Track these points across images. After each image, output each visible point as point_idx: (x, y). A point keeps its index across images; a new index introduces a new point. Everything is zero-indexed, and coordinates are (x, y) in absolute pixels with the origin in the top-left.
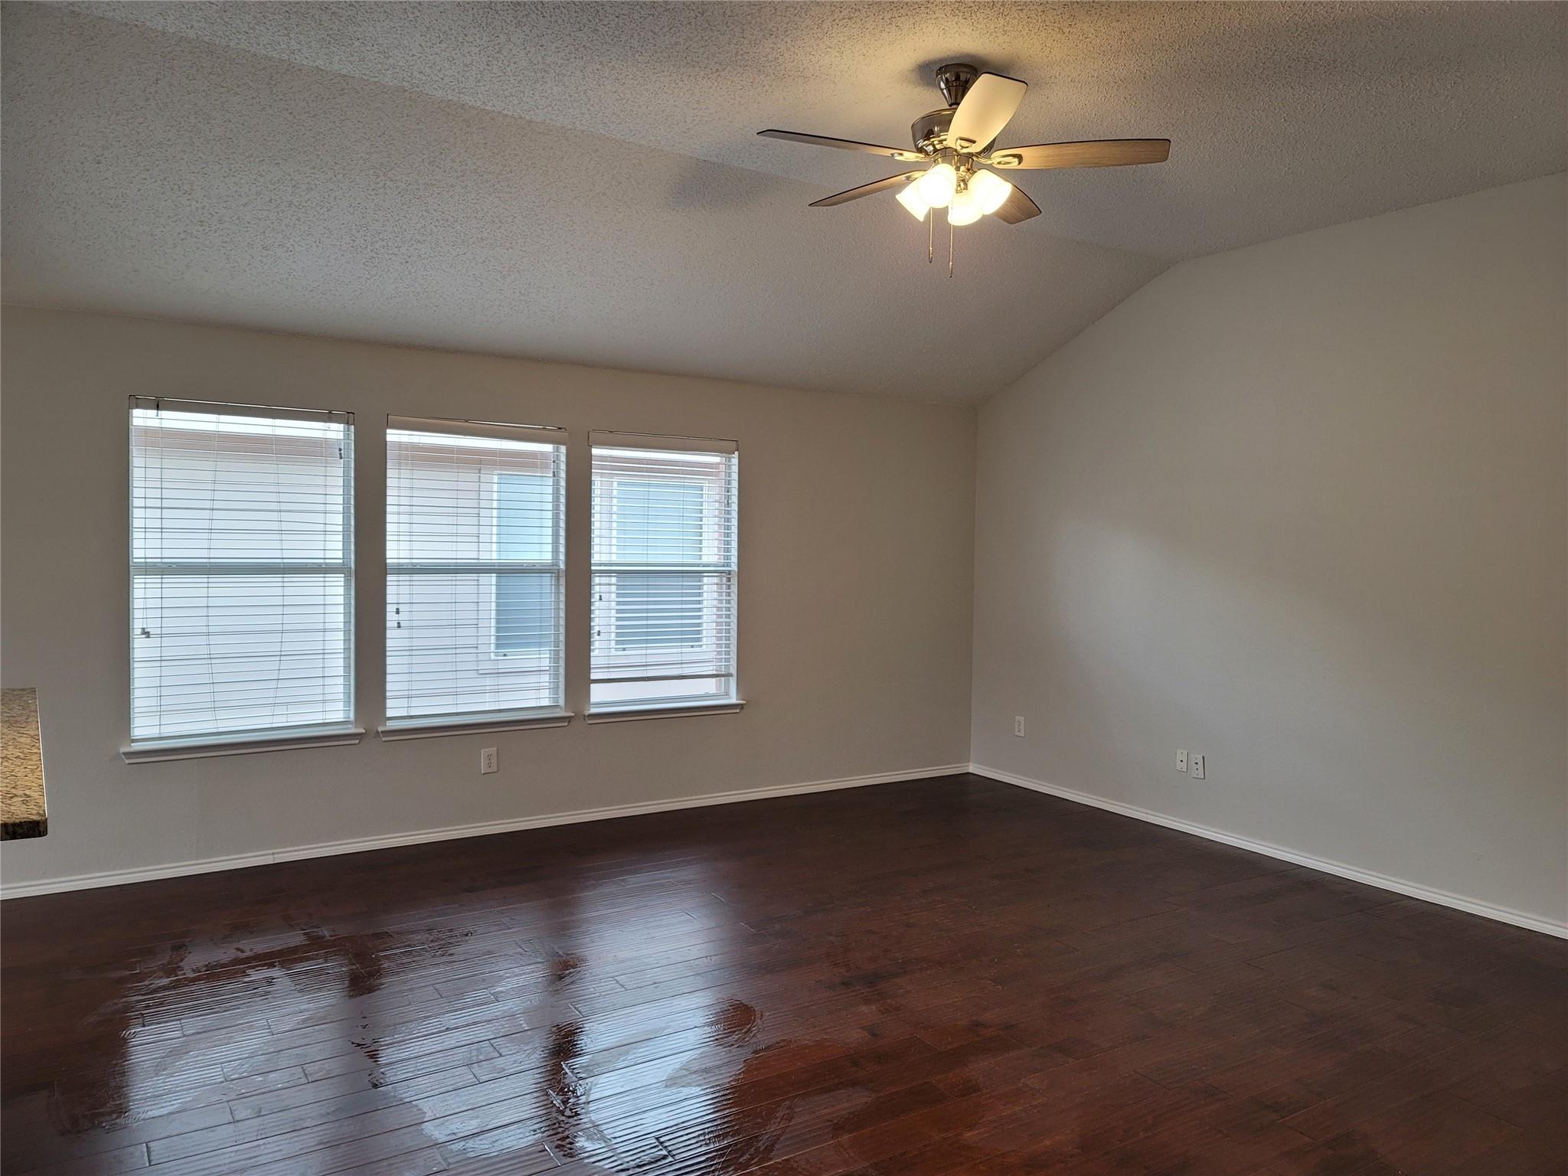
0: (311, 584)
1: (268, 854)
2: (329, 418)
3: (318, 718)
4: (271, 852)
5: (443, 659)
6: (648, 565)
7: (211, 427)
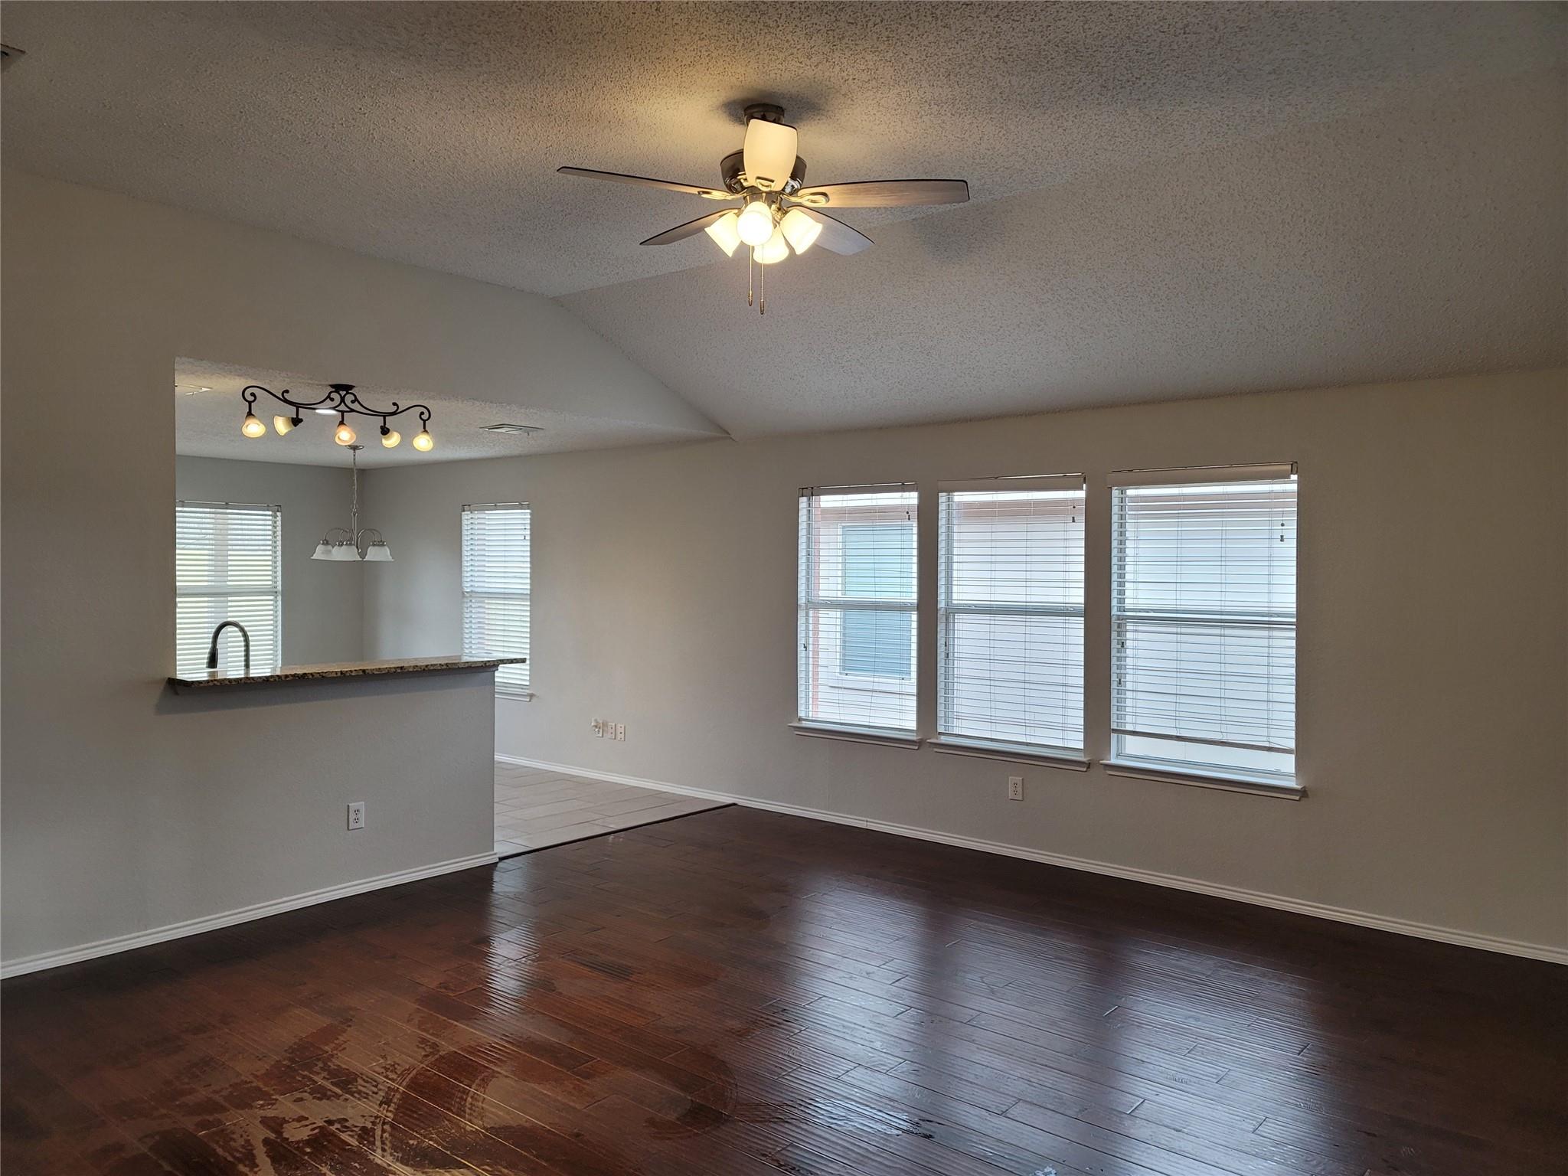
0: (894, 617)
1: (864, 821)
2: (903, 488)
3: (896, 724)
4: (865, 819)
5: (980, 688)
6: (1177, 612)
7: (839, 504)
